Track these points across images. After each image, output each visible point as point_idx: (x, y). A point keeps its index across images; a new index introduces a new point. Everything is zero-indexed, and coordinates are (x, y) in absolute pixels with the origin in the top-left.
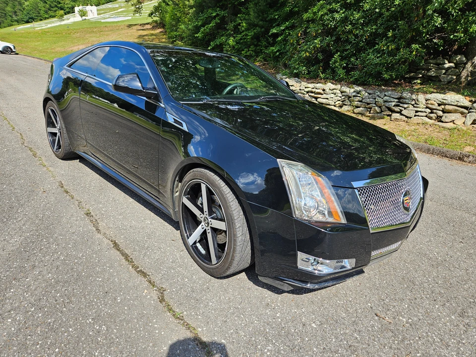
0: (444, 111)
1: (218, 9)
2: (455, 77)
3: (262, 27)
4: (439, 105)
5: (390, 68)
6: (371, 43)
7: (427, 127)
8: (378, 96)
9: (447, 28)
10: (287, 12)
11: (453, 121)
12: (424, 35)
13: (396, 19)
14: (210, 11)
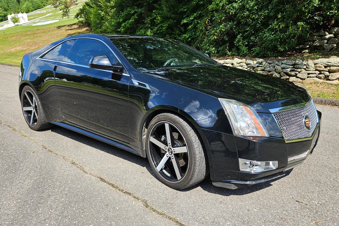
0: (330, 72)
1: (136, 7)
2: (335, 45)
3: (174, 19)
4: (325, 67)
5: (283, 42)
6: (265, 24)
7: (318, 85)
8: (277, 64)
9: (324, 7)
10: (194, 5)
11: (338, 78)
12: (306, 14)
13: (283, 4)
14: (129, 9)
